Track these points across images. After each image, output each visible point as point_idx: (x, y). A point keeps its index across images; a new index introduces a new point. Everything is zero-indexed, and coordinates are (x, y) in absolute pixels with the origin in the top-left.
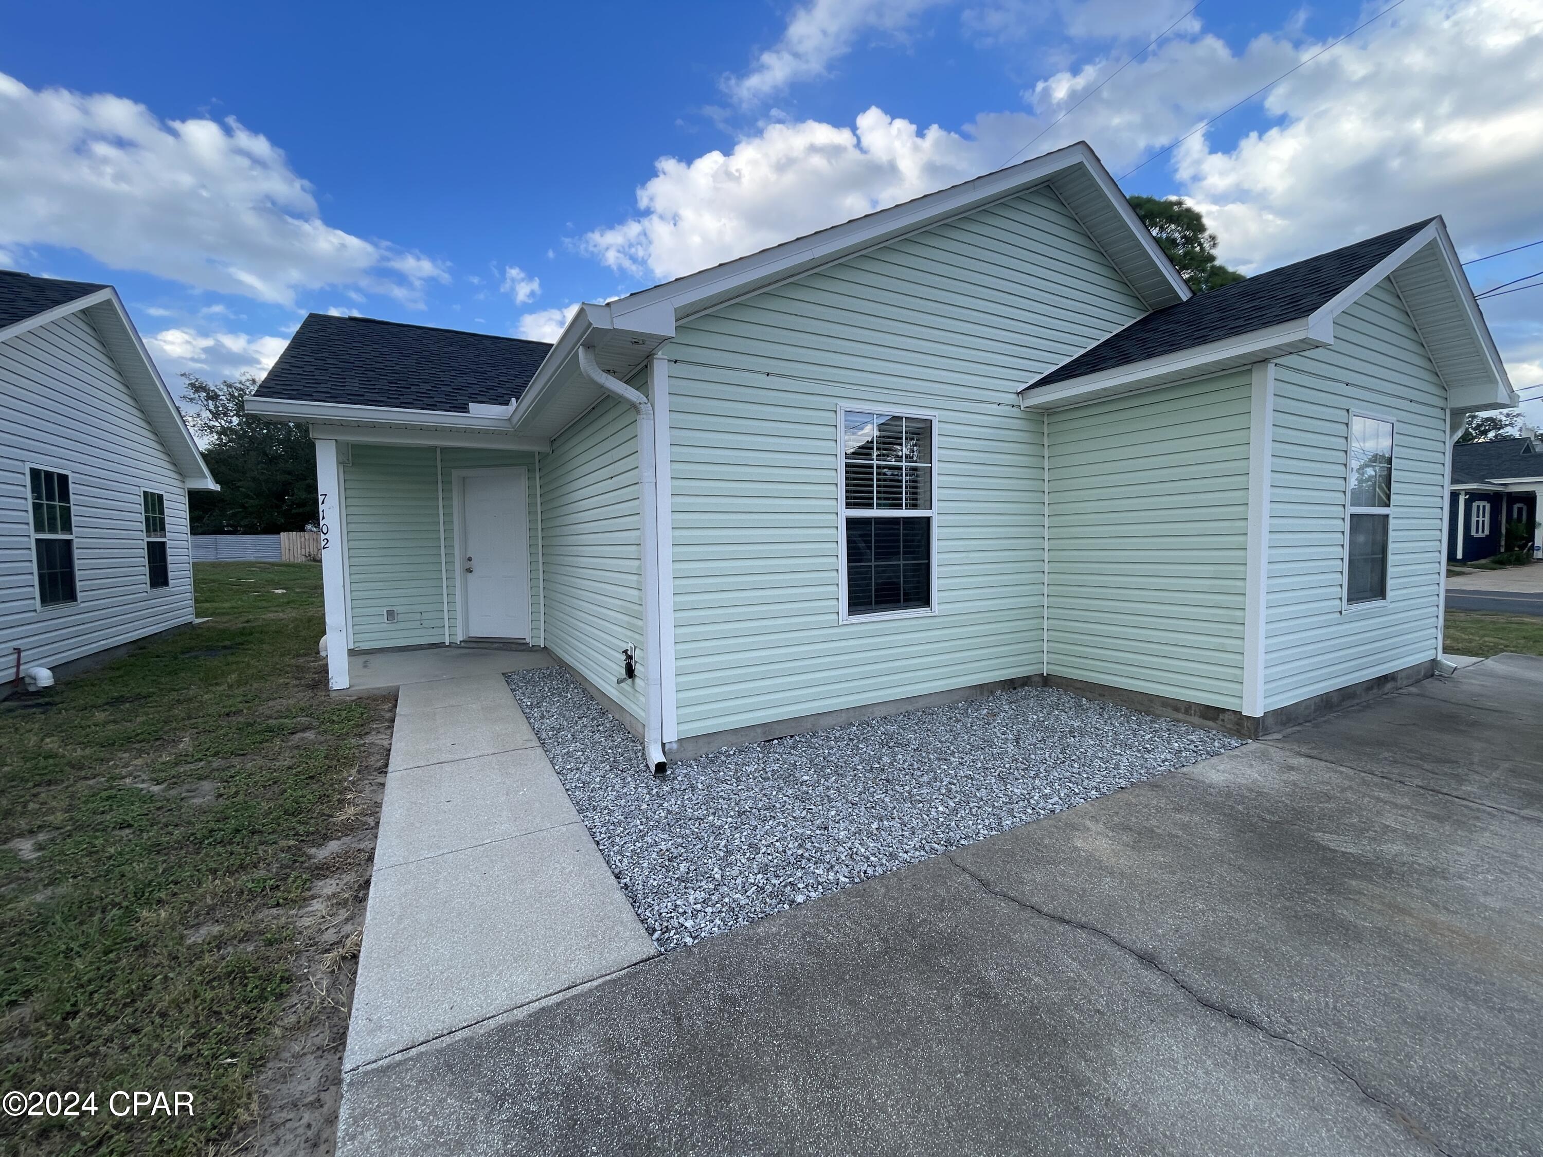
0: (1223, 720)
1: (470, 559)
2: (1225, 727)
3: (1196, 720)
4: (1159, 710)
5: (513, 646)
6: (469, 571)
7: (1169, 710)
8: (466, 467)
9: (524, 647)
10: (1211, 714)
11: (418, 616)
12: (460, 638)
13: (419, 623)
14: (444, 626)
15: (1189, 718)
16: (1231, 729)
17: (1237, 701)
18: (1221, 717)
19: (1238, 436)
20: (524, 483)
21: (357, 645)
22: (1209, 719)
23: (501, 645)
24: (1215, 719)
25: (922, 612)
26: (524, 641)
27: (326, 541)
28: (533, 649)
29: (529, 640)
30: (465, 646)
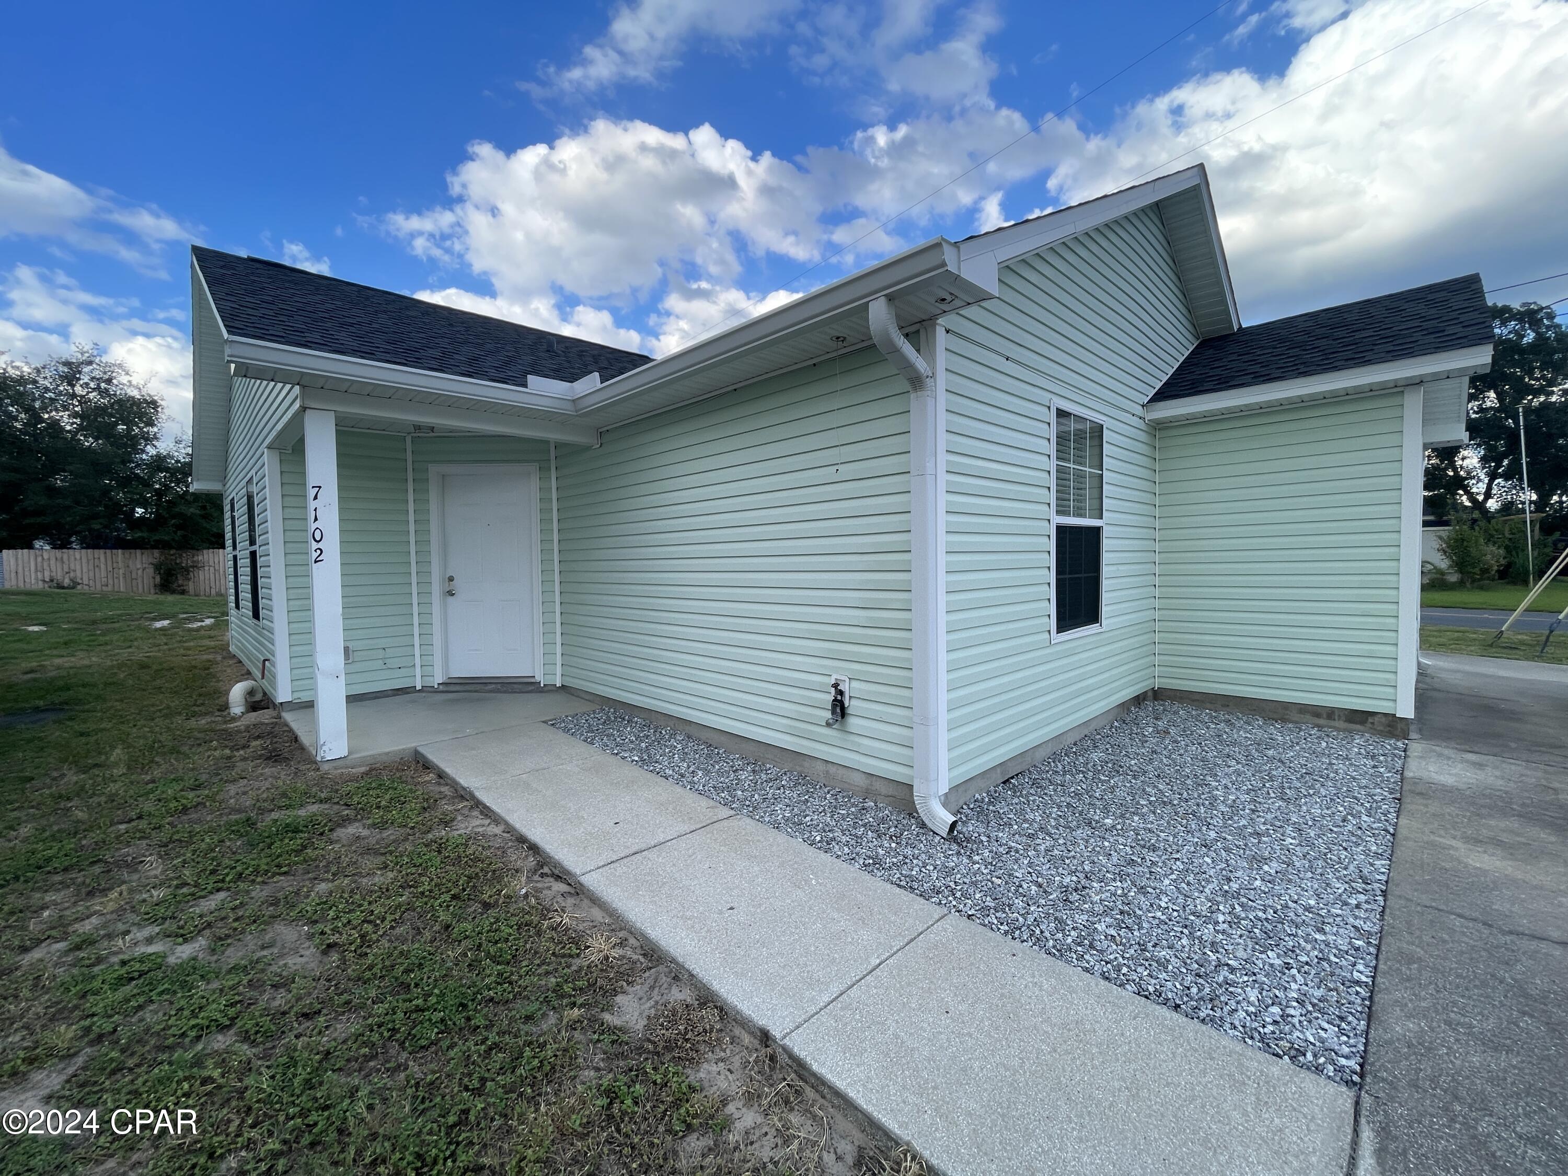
0: (1373, 723)
1: (451, 579)
2: (1375, 729)
3: (1341, 724)
4: (1296, 717)
5: (515, 686)
6: (451, 593)
7: (1308, 717)
8: (449, 462)
9: (531, 688)
10: (1358, 718)
11: (381, 654)
12: (438, 679)
13: (381, 662)
14: (414, 665)
15: (1332, 723)
16: (1382, 731)
17: (1390, 704)
18: (1370, 720)
19: (1393, 453)
20: (534, 483)
21: (296, 695)
22: (1356, 723)
23: (499, 686)
24: (1363, 723)
25: (1092, 629)
26: (532, 680)
27: (319, 552)
28: (546, 689)
29: (540, 678)
30: (445, 689)
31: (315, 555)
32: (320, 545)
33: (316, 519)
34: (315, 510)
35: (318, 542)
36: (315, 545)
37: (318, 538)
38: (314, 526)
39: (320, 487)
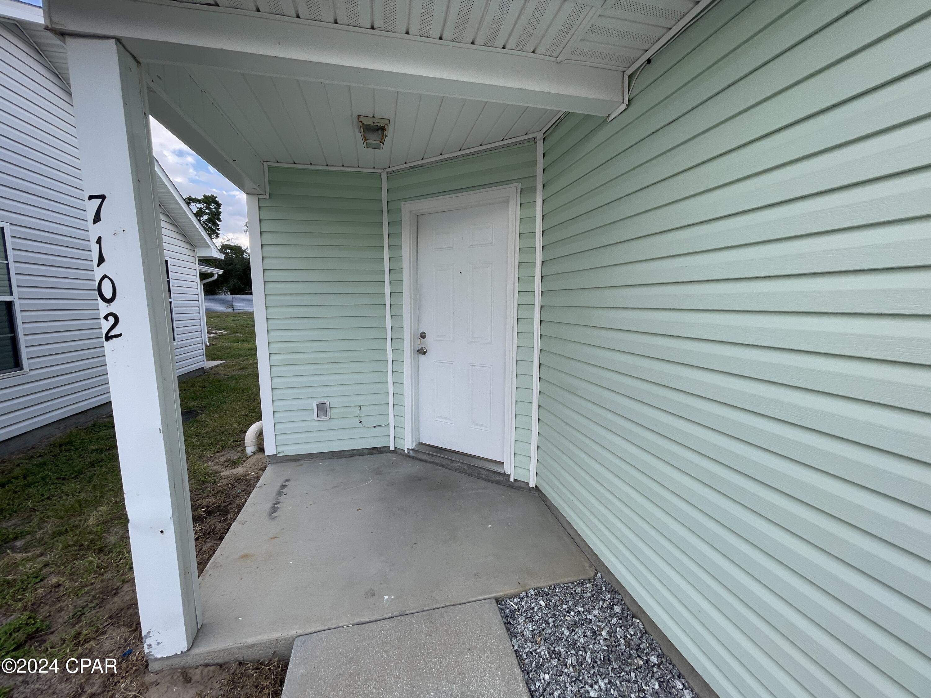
1: (423, 336)
5: (482, 471)
6: (422, 352)
8: (423, 196)
9: (499, 478)
11: (357, 411)
12: (408, 444)
13: (357, 420)
14: (388, 425)
20: (514, 212)
21: (280, 449)
26: (499, 470)
27: (112, 320)
28: (517, 484)
29: (508, 469)
30: (415, 455)
31: (106, 325)
32: (113, 308)
33: (101, 260)
34: (99, 241)
35: (109, 301)
36: (104, 309)
37: (108, 295)
38: (98, 273)
39: (103, 197)
